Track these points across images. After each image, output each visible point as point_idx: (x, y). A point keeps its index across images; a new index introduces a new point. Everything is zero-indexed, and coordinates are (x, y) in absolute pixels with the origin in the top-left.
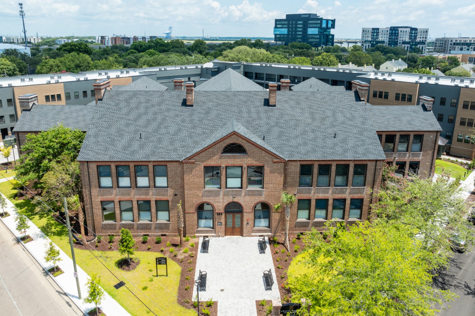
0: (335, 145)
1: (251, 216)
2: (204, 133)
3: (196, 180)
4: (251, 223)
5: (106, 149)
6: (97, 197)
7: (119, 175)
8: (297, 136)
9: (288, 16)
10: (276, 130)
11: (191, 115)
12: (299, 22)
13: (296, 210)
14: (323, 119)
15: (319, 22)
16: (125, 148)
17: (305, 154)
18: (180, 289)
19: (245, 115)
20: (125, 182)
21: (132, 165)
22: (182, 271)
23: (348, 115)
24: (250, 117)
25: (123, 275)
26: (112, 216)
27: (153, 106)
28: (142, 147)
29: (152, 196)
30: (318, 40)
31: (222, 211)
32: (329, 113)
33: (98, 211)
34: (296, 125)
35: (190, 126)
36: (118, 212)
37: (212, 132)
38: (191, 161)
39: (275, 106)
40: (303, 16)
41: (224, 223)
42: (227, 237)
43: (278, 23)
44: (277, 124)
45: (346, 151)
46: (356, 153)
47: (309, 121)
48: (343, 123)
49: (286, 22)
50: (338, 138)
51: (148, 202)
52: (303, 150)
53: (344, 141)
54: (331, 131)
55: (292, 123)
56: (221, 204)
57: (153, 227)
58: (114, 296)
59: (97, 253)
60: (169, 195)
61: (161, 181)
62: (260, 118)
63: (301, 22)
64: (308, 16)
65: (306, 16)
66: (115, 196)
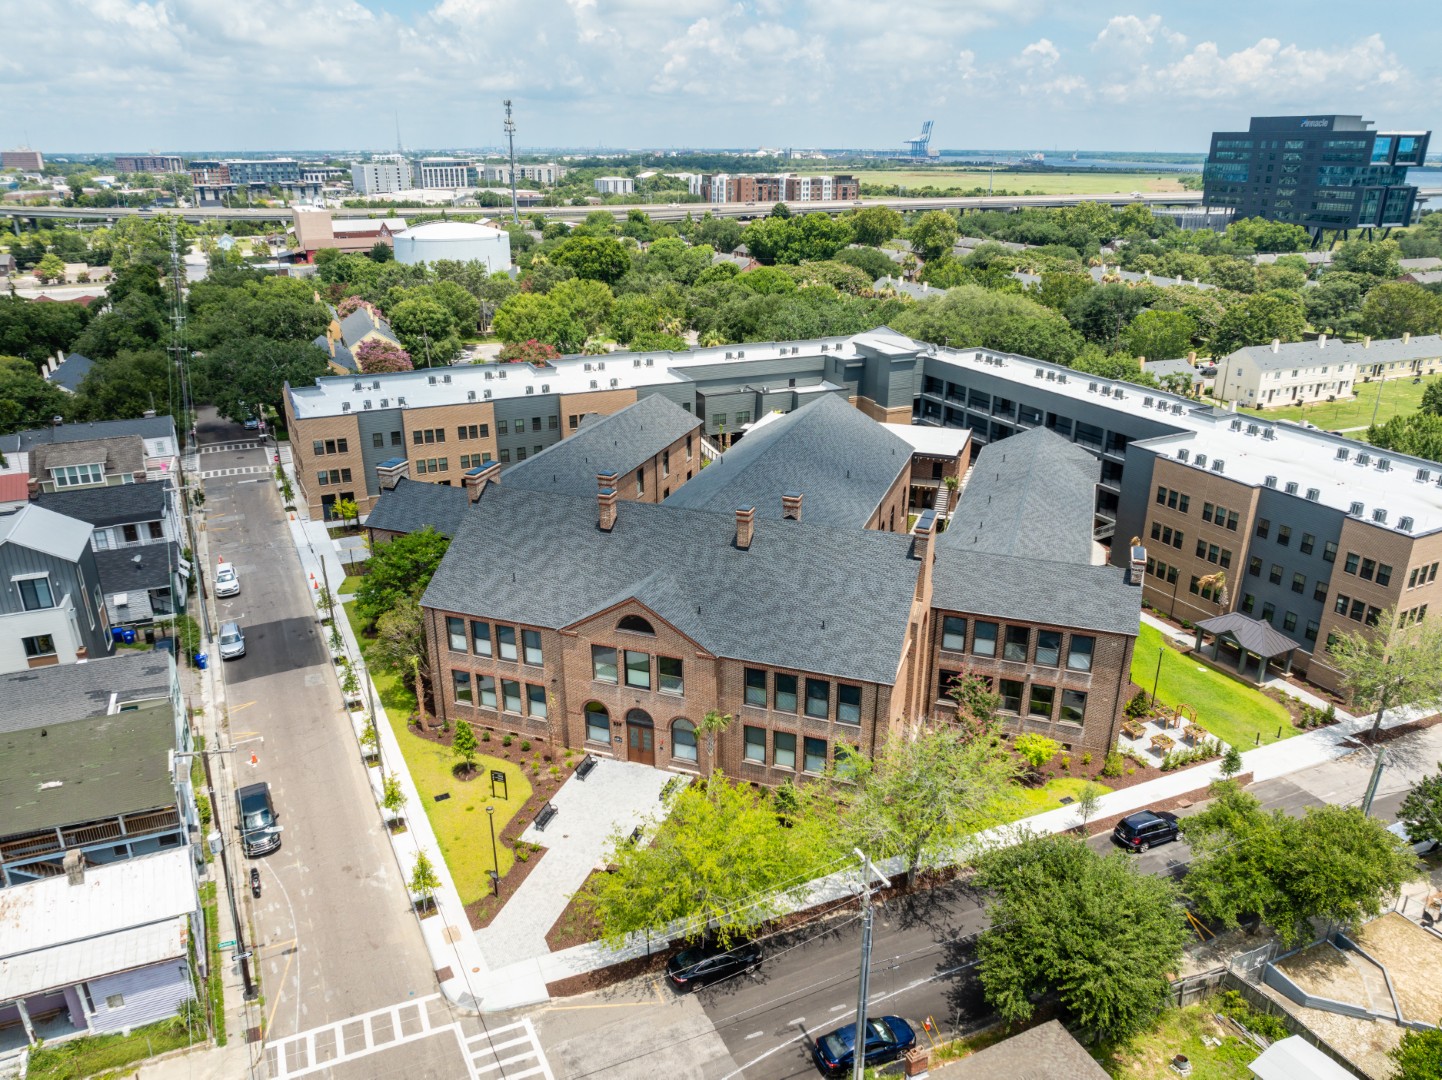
0: (816, 641)
1: (667, 737)
2: (610, 586)
3: (581, 664)
4: (667, 748)
5: (462, 592)
6: (448, 664)
7: (475, 636)
8: (756, 616)
9: (1255, 121)
10: (728, 597)
11: (602, 549)
12: (1290, 145)
13: (741, 743)
14: (822, 587)
15: (1362, 144)
16: (487, 595)
17: (754, 651)
18: (512, 821)
19: (689, 560)
20: (484, 646)
21: (492, 625)
22: (532, 798)
23: (873, 586)
24: (695, 565)
25: (453, 785)
26: (467, 695)
27: (550, 523)
28: (510, 596)
29: (522, 677)
30: (1349, 207)
31: (621, 719)
32: (838, 577)
33: (448, 684)
34: (767, 594)
35: (593, 569)
36: (475, 690)
37: (623, 587)
38: (569, 633)
39: (746, 549)
40: (1307, 123)
41: (625, 739)
42: (631, 763)
43: (1220, 144)
44: (732, 589)
45: (828, 657)
46: (845, 663)
47: (795, 587)
48: (855, 600)
49: (1247, 145)
50: (829, 630)
51: (516, 684)
52: (754, 641)
53: (837, 637)
54: (822, 614)
55: (761, 587)
56: (619, 708)
57: (524, 723)
58: (427, 809)
59: (436, 746)
60: (543, 679)
61: (534, 655)
62: (710, 570)
63: (1299, 145)
64: (1325, 123)
65: (1317, 124)
66: (471, 666)
